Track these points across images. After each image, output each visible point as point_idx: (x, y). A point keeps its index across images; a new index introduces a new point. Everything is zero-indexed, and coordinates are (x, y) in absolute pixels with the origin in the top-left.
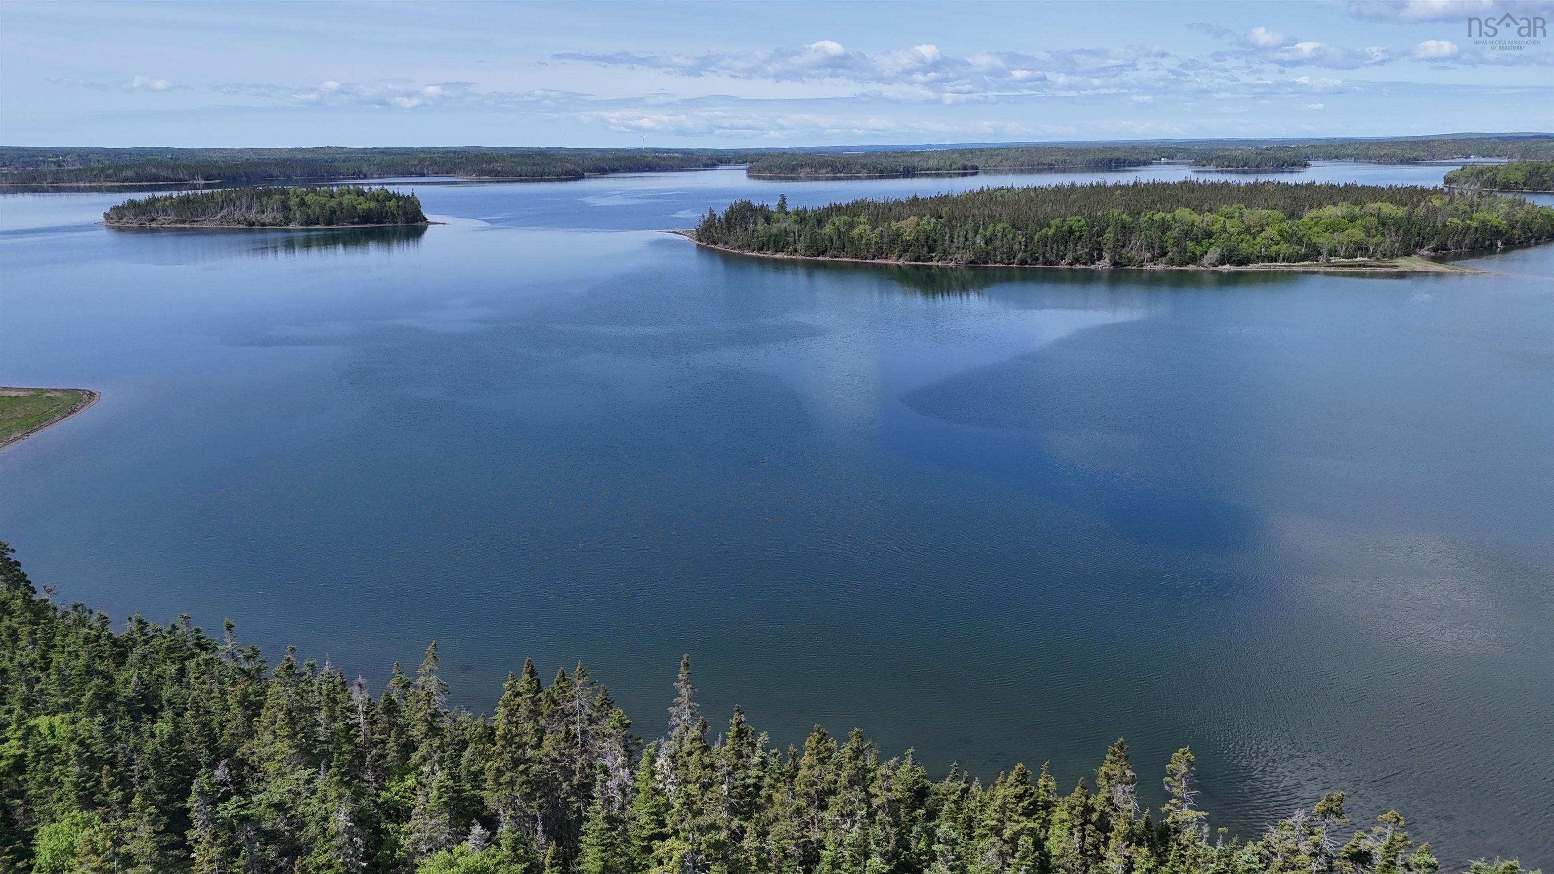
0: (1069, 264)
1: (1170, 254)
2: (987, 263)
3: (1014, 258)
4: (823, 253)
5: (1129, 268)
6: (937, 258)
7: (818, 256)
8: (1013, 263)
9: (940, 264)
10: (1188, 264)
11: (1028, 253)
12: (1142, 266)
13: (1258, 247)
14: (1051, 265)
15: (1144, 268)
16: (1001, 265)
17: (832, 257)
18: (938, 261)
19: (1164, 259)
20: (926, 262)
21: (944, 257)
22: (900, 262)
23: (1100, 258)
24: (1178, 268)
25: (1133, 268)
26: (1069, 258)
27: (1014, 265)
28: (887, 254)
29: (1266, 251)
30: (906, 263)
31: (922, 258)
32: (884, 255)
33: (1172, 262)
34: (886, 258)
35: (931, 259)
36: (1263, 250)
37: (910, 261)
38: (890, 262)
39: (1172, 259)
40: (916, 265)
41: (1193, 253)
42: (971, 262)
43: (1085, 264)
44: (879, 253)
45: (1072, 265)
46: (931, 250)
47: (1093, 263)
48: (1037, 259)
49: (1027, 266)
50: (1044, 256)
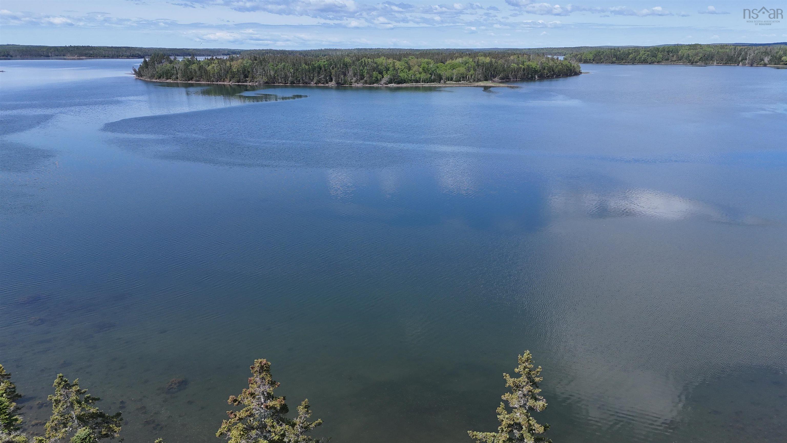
0: (315, 83)
1: (365, 78)
2: (275, 83)
3: (288, 81)
4: (192, 79)
5: (345, 85)
6: (249, 81)
7: (189, 81)
8: (287, 83)
9: (250, 84)
10: (374, 83)
11: (295, 78)
12: (351, 85)
13: (410, 75)
14: (307, 84)
15: (352, 85)
16: (282, 84)
17: (196, 81)
18: (250, 82)
19: (362, 81)
20: (244, 83)
21: (253, 80)
22: (230, 83)
23: (331, 80)
24: (369, 85)
25: (347, 85)
26: (315, 81)
27: (288, 84)
28: (224, 79)
29: (414, 77)
30: (233, 84)
31: (241, 81)
32: (222, 80)
33: (366, 82)
34: (224, 81)
35: (246, 81)
36: (413, 77)
37: (235, 82)
38: (225, 83)
39: (366, 81)
40: (239, 85)
41: (376, 77)
42: (267, 83)
43: (323, 83)
44: (220, 78)
45: (317, 84)
46: (246, 76)
47: (327, 83)
48: (299, 81)
49: (294, 85)
50: (303, 80)
